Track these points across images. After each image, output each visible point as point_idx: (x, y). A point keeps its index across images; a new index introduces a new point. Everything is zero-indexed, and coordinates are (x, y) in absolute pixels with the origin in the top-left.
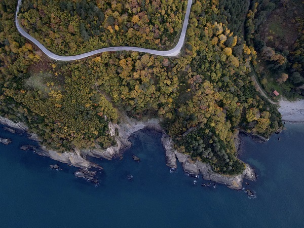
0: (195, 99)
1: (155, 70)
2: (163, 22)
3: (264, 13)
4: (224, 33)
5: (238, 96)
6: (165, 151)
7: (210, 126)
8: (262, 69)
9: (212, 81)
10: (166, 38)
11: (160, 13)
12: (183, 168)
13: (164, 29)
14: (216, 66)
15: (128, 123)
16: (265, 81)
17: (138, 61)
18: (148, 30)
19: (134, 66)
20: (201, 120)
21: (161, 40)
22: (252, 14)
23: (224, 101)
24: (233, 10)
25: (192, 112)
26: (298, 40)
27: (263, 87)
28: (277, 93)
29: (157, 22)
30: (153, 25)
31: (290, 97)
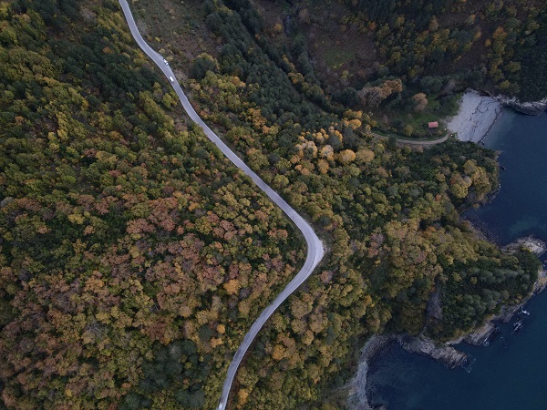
0: (399, 262)
1: (323, 303)
2: (264, 239)
3: (304, 57)
4: (317, 143)
5: (426, 189)
6: (429, 357)
7: (450, 266)
8: (386, 119)
9: (388, 218)
10: (293, 252)
11: (247, 235)
12: (472, 345)
13: (277, 246)
14: (364, 193)
15: (347, 390)
16: (410, 129)
17: (294, 323)
18: (263, 276)
19: (294, 336)
20: (435, 274)
21: (290, 262)
22: (297, 77)
23: (425, 217)
24: (285, 102)
25: (412, 280)
26: (377, 43)
27: (415, 137)
28: (435, 124)
29: (260, 251)
30: (260, 261)
31: (450, 110)
